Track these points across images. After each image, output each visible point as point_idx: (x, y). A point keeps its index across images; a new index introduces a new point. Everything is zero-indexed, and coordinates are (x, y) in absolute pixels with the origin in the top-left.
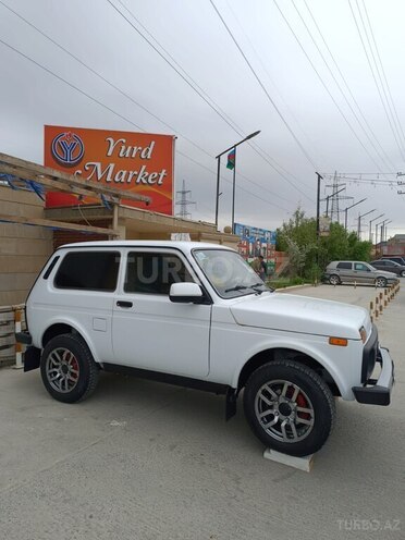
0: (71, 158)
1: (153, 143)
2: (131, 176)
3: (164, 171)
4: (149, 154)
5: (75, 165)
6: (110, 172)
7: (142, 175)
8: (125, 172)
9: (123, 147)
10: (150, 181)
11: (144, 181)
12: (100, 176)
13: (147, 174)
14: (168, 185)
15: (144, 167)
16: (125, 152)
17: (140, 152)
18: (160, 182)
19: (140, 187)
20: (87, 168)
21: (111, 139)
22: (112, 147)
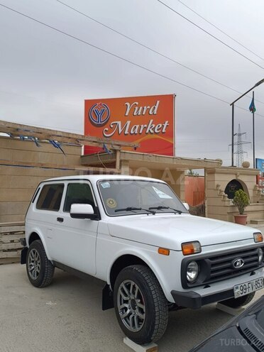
0: (102, 120)
1: (158, 102)
2: (142, 129)
3: (167, 122)
4: (156, 110)
5: (104, 125)
6: (128, 126)
7: (151, 127)
8: (137, 126)
9: (137, 108)
10: (156, 131)
11: (152, 131)
12: (120, 131)
13: (154, 126)
14: (170, 133)
15: (152, 121)
16: (138, 111)
17: (148, 110)
18: (164, 131)
19: (149, 136)
20: (112, 126)
21: (128, 104)
22: (128, 109)
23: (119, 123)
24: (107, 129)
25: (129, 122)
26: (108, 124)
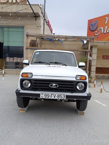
0: (94, 28)
5: (95, 30)
6: (106, 29)
12: (102, 32)
20: (99, 30)
21: (107, 18)
22: (107, 20)
23: (102, 28)
24: (96, 32)
25: (106, 27)
26: (97, 30)
